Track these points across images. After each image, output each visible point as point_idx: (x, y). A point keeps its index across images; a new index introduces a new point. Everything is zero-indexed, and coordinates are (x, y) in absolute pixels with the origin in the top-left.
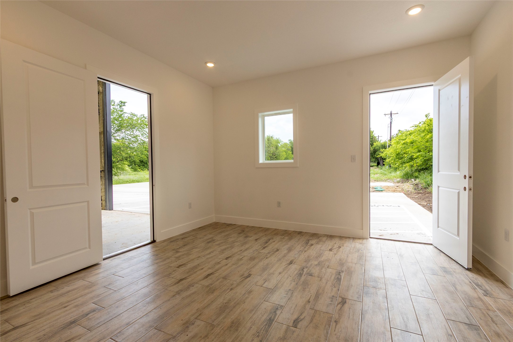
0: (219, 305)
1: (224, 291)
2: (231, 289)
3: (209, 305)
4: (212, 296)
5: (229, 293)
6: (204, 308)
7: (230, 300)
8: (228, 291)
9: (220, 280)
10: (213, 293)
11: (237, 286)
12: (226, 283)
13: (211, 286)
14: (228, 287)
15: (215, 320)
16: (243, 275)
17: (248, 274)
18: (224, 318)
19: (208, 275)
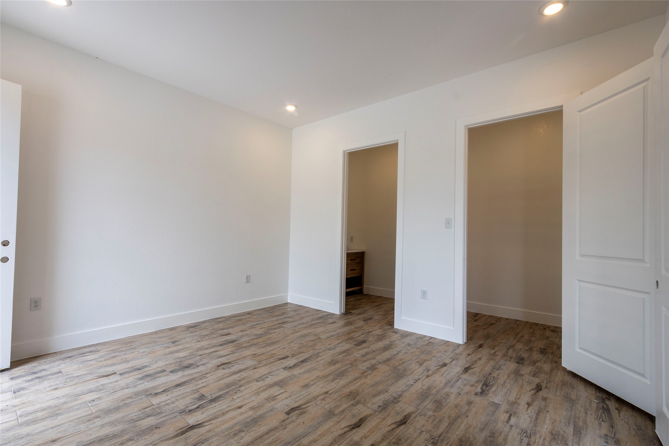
0: (344, 378)
1: (337, 392)
2: (328, 393)
3: (356, 379)
4: (352, 388)
5: (331, 389)
6: (359, 378)
7: (332, 381)
8: (330, 392)
9: (339, 410)
10: (351, 392)
11: (318, 396)
12: (331, 403)
13: (353, 402)
14: (330, 396)
15: (349, 368)
16: (301, 414)
17: (291, 414)
18: (341, 368)
19: (359, 426)
